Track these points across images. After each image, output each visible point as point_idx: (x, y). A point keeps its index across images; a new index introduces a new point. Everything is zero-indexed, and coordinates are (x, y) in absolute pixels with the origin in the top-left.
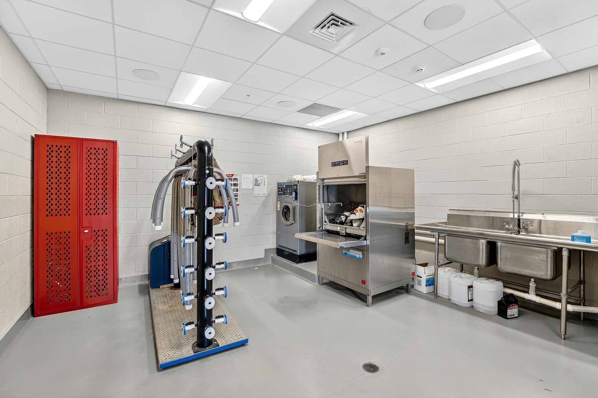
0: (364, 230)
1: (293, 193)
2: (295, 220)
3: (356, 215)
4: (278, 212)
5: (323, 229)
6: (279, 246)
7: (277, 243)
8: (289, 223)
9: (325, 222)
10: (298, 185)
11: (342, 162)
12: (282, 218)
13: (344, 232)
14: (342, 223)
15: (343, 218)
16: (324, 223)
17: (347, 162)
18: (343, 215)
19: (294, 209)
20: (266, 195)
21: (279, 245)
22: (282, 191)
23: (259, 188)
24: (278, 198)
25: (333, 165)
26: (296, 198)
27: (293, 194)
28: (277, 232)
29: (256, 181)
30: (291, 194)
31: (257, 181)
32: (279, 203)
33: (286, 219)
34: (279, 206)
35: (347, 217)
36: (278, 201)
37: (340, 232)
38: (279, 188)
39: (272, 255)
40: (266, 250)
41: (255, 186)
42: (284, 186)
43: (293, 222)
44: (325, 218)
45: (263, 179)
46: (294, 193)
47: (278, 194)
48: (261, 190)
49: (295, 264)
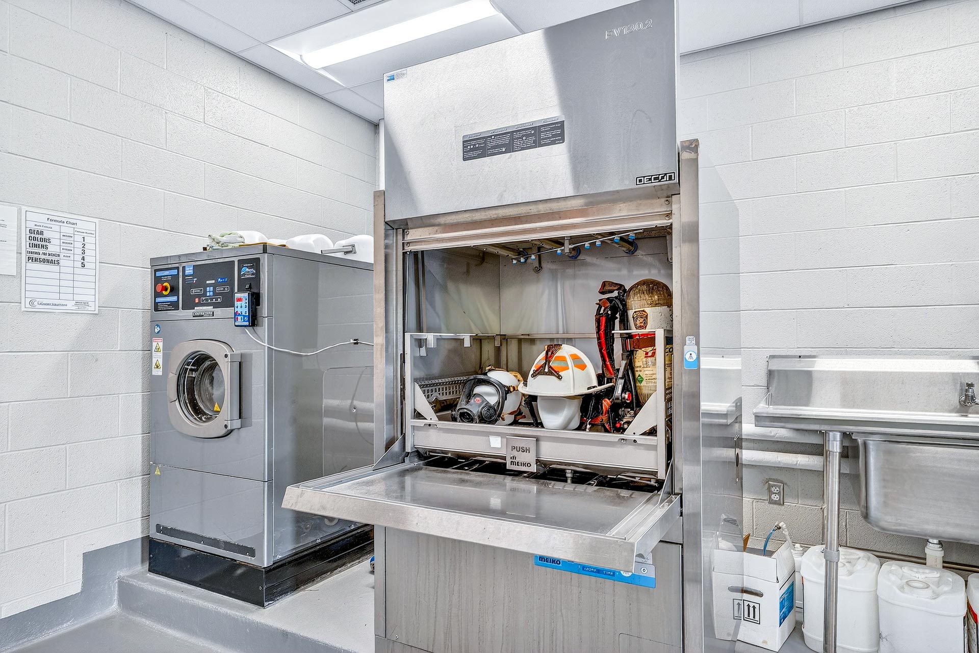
0: (654, 448)
1: (237, 296)
2: (243, 415)
3: (559, 377)
4: (152, 385)
5: (409, 449)
6: (160, 529)
7: (146, 517)
8: (214, 427)
9: (418, 415)
10: (265, 260)
11: (531, 135)
12: (179, 412)
13: (530, 458)
14: (491, 416)
15: (488, 395)
16: (410, 422)
17: (559, 132)
18: (488, 382)
19: (241, 367)
20: (93, 308)
21: (158, 526)
22: (174, 290)
23: (57, 276)
24: (154, 322)
25: (471, 154)
26: (254, 320)
27: (239, 300)
28: (148, 472)
29: (37, 239)
30: (228, 301)
31: (41, 240)
32: (158, 343)
33: (197, 411)
34: (158, 358)
35: (506, 391)
36: (153, 335)
37: (508, 462)
38: (157, 280)
39: (122, 573)
40: (92, 560)
41: (32, 265)
42: (189, 271)
43: (237, 423)
44: (419, 400)
45: (78, 238)
46: (245, 295)
47: (156, 305)
48: (63, 283)
49: (247, 610)
